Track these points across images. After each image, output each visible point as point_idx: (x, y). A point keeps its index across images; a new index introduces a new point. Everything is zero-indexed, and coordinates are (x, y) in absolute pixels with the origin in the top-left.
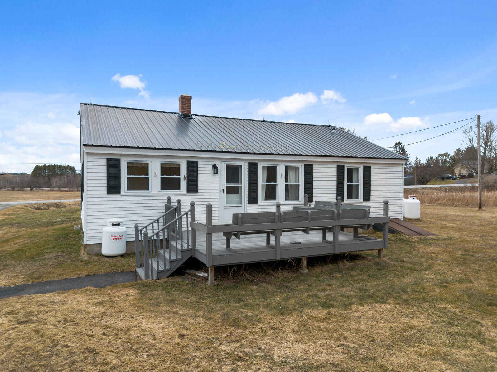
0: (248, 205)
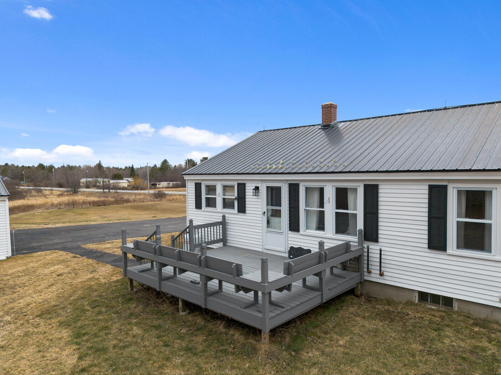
0: (289, 232)
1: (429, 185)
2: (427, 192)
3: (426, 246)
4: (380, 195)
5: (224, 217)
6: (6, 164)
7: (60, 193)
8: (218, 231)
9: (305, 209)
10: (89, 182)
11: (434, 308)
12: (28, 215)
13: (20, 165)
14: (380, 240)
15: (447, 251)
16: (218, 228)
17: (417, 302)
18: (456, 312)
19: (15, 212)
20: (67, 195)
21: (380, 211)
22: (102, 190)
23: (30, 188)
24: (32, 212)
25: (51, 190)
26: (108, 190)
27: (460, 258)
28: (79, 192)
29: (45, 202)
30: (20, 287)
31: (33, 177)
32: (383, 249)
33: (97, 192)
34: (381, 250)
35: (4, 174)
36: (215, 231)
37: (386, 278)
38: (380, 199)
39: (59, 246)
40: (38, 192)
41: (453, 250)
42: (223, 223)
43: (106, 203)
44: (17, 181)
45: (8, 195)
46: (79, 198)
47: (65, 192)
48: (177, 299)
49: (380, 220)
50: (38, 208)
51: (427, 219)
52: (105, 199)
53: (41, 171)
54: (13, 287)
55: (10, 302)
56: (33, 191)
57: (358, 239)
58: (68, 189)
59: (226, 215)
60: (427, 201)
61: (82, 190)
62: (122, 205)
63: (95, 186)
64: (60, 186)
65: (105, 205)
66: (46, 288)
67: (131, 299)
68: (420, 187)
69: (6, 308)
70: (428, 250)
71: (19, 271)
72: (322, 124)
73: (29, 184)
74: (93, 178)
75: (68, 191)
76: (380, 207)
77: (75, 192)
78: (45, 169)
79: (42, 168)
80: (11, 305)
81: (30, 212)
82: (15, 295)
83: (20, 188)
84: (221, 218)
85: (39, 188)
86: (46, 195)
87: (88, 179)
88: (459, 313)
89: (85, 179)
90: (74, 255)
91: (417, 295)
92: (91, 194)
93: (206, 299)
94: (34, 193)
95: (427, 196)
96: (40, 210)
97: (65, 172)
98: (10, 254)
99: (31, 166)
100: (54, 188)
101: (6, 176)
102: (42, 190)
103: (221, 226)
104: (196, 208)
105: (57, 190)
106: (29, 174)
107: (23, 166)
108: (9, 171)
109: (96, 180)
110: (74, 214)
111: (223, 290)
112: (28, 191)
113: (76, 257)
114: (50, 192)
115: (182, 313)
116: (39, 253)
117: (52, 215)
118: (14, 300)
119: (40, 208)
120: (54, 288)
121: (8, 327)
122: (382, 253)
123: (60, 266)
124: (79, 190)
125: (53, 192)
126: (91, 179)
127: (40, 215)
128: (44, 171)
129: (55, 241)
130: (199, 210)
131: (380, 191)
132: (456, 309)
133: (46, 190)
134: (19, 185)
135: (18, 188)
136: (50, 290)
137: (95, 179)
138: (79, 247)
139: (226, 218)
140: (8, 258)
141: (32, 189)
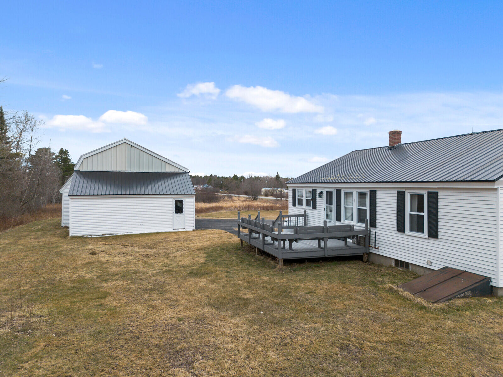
1: (397, 191)
2: (396, 195)
3: (396, 229)
4: (377, 197)
5: (305, 211)
6: (211, 175)
7: (244, 199)
8: (301, 221)
9: (344, 207)
10: (269, 191)
11: (401, 269)
12: (217, 213)
13: (221, 176)
14: (377, 226)
15: (405, 233)
16: (301, 219)
17: (394, 266)
18: (410, 272)
19: (210, 211)
20: (249, 201)
21: (377, 208)
22: (276, 198)
23: (224, 194)
24: (220, 212)
25: (239, 197)
26: (280, 199)
27: (412, 237)
28: (258, 199)
29: (231, 205)
30: (194, 240)
31: (228, 186)
32: (377, 232)
33: (272, 200)
34: (375, 232)
35: (209, 183)
36: (299, 220)
37: (380, 250)
38: (377, 200)
39: (222, 228)
40: (229, 198)
41: (408, 232)
42: (305, 215)
43: (273, 208)
44: (218, 189)
45: (195, 194)
46: (255, 203)
47: (247, 198)
48: (255, 247)
49: (377, 213)
50: (225, 209)
51: (396, 212)
52: (274, 205)
53: (235, 182)
54: (190, 240)
55: (188, 244)
56: (226, 197)
57: (365, 225)
58: (250, 196)
59: (307, 211)
60: (396, 201)
61: (260, 197)
62: (286, 211)
63: (273, 195)
64: (246, 193)
65: (272, 210)
66: (205, 242)
67: (239, 249)
68: (392, 192)
69: (185, 246)
70: (397, 232)
71: (196, 235)
72: (389, 146)
73: (226, 191)
74: (272, 188)
75: (250, 198)
76: (377, 205)
77: (255, 199)
78: (238, 179)
79: (236, 178)
80: (188, 245)
81: (219, 212)
82: (190, 243)
83: (218, 195)
84: (303, 212)
85: (231, 195)
86: (234, 200)
87: (267, 188)
88: (412, 272)
89: (265, 188)
90: (226, 232)
91: (394, 261)
92: (267, 201)
93: (263, 246)
94: (226, 198)
95: (396, 198)
96: (226, 211)
97: (250, 182)
98: (194, 228)
99: (228, 177)
100: (241, 196)
101: (211, 185)
102: (232, 196)
103: (303, 218)
104: (293, 206)
105: (243, 197)
106: (226, 184)
107: (222, 177)
108: (213, 181)
109: (273, 190)
110: (246, 215)
111: (275, 244)
112: (223, 197)
113: (226, 233)
114: (238, 198)
115: (257, 255)
116: (210, 230)
117: (232, 214)
118: (189, 244)
119: (226, 209)
120: (208, 242)
121: (184, 252)
122: (377, 234)
123: (216, 235)
124: (258, 197)
125: (240, 198)
126: (270, 189)
127: (224, 214)
128: (237, 181)
129: (221, 226)
130: (294, 207)
131: (377, 195)
132: (411, 270)
133: (235, 197)
134: (218, 192)
135: (217, 194)
136: (206, 242)
137: (273, 188)
138: (232, 229)
139: (307, 213)
140: (193, 230)
141: (225, 196)
